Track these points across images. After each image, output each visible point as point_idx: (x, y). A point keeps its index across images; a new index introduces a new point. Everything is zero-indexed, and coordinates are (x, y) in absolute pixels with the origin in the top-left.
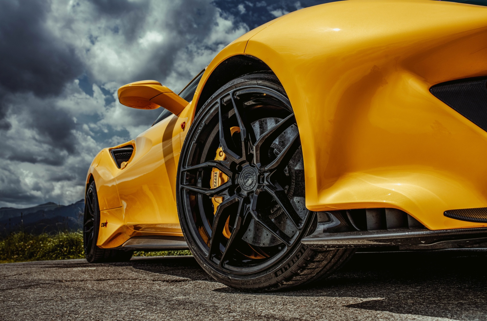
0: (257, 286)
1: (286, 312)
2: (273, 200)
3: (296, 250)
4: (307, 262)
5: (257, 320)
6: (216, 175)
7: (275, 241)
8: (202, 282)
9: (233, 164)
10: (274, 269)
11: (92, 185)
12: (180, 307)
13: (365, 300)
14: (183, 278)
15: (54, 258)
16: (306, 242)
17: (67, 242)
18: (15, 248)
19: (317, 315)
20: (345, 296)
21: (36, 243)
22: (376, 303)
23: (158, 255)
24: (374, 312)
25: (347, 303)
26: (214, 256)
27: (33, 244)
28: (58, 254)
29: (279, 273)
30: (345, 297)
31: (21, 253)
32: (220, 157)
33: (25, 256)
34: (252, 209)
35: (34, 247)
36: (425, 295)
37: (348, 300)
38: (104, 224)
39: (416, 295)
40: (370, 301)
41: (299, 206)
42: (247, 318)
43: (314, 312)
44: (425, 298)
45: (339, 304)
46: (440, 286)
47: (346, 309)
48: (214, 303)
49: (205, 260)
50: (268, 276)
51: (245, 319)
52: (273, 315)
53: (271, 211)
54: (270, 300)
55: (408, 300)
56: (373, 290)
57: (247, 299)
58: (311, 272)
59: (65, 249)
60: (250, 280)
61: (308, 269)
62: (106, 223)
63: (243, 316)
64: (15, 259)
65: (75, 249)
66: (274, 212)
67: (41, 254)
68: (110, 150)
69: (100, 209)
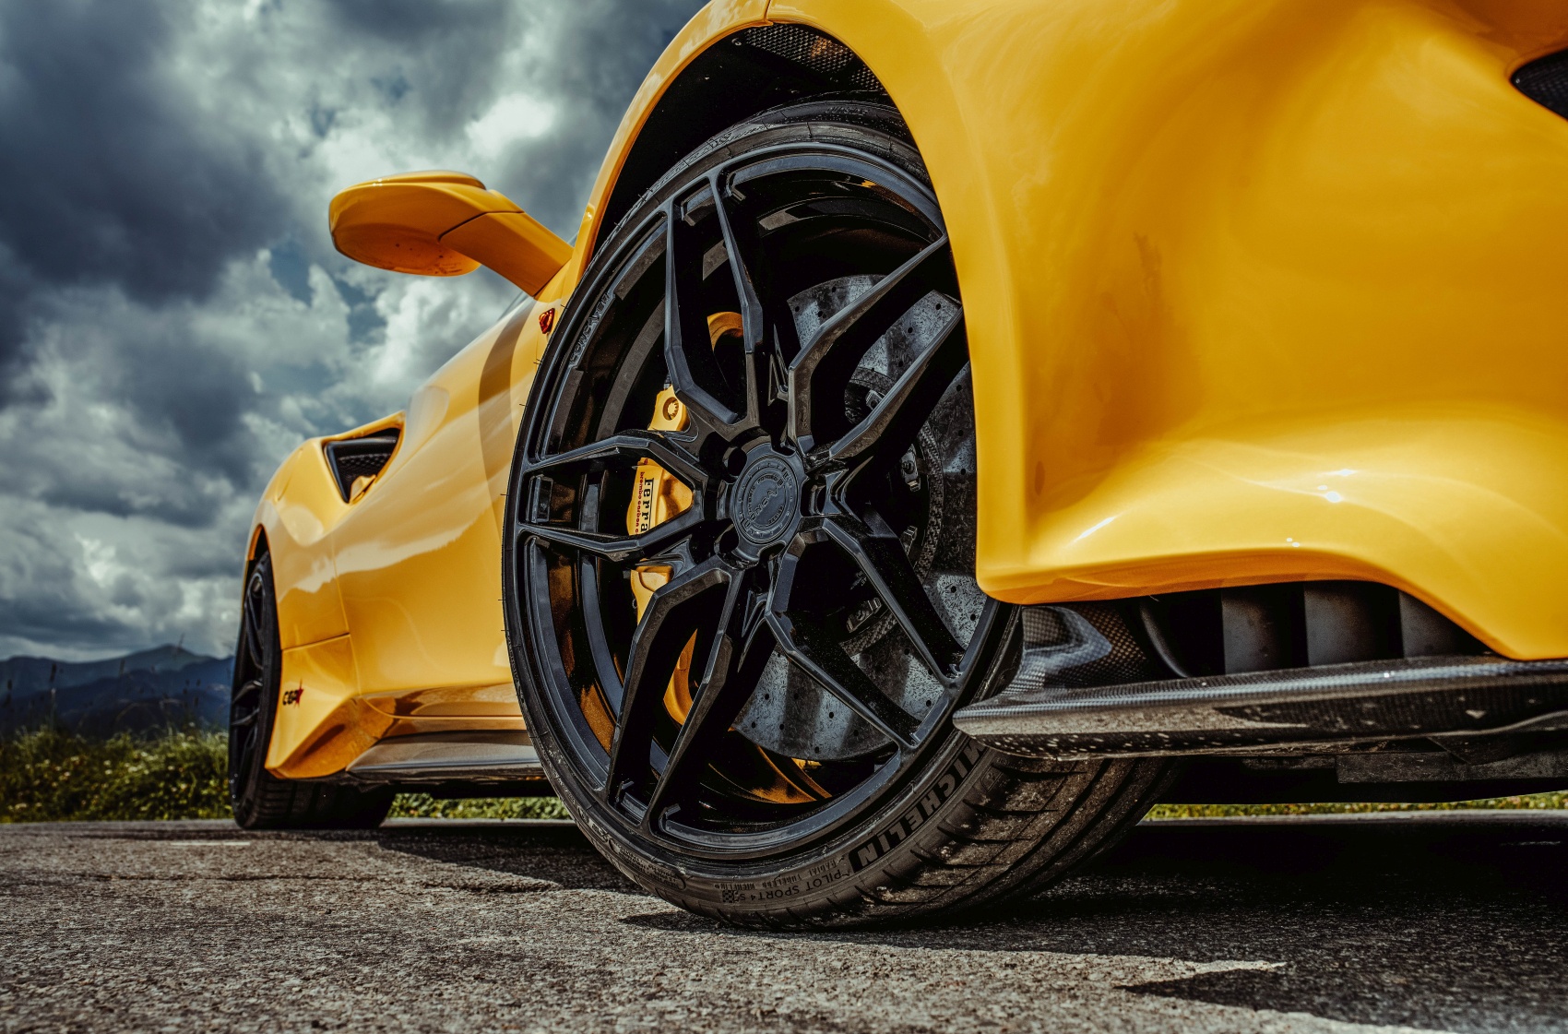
0: (780, 907)
1: (880, 1005)
2: (856, 583)
3: (936, 765)
4: (979, 814)
5: (753, 1030)
6: (650, 487)
7: (861, 740)
8: (594, 894)
9: (714, 444)
10: (848, 840)
11: (263, 563)
12: (464, 971)
13: (1203, 968)
14: (533, 881)
15: (145, 815)
16: (972, 722)
17: (192, 764)
18: (21, 779)
19: (1007, 1020)
20: (1123, 953)
21: (89, 765)
22: (1251, 982)
23: (489, 815)
24: (1247, 1013)
25: (1130, 977)
26: (628, 790)
27: (81, 768)
28: (157, 802)
29: (868, 854)
30: (1123, 957)
31: (41, 797)
32: (669, 416)
33: (51, 805)
34: (773, 609)
35: (83, 776)
36: (1446, 958)
37: (1137, 967)
38: (294, 695)
39: (1409, 958)
40: (1224, 974)
41: (956, 606)
42: (714, 1021)
43: (996, 1008)
44: (1450, 969)
45: (1098, 981)
46: (1495, 928)
47: (1128, 1001)
48: (606, 961)
49: (595, 804)
50: (823, 868)
51: (704, 1026)
52: (822, 1013)
53: (849, 623)
54: (824, 959)
55: (1383, 972)
56: (1232, 936)
57: (738, 953)
58: (993, 858)
59: (183, 786)
60: (756, 880)
61: (980, 843)
62: (299, 692)
63: (699, 1014)
64: (18, 814)
65: (215, 788)
66: (860, 628)
67: (103, 802)
68: (324, 445)
69: (284, 644)
